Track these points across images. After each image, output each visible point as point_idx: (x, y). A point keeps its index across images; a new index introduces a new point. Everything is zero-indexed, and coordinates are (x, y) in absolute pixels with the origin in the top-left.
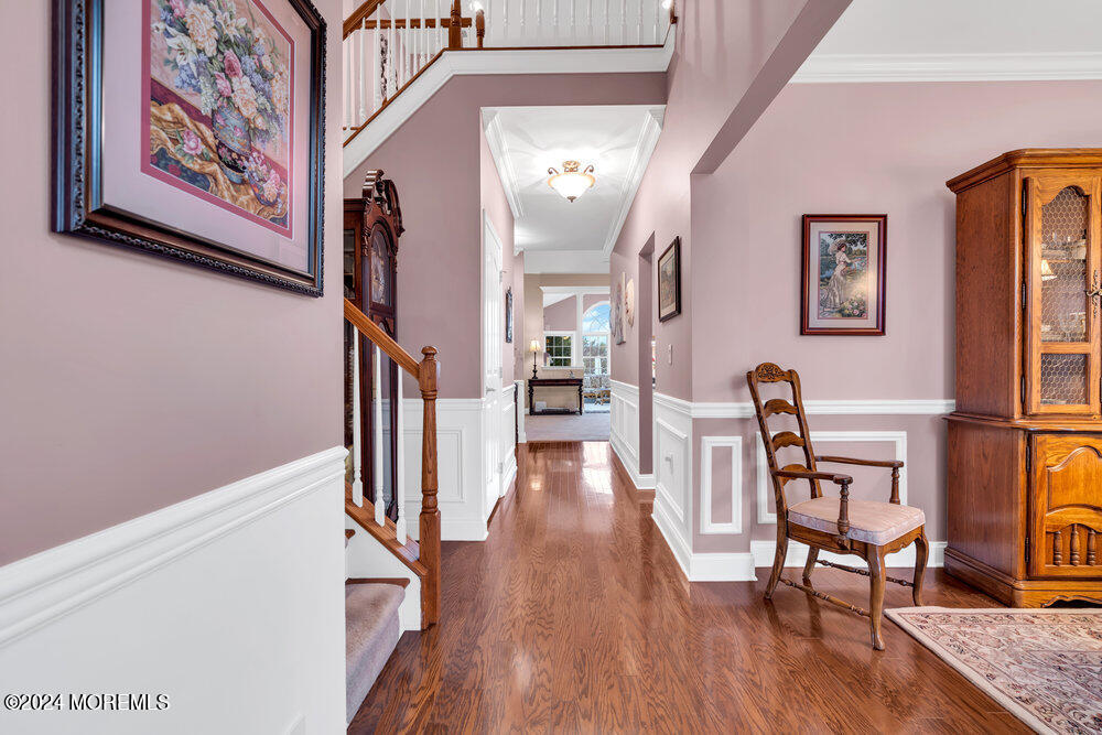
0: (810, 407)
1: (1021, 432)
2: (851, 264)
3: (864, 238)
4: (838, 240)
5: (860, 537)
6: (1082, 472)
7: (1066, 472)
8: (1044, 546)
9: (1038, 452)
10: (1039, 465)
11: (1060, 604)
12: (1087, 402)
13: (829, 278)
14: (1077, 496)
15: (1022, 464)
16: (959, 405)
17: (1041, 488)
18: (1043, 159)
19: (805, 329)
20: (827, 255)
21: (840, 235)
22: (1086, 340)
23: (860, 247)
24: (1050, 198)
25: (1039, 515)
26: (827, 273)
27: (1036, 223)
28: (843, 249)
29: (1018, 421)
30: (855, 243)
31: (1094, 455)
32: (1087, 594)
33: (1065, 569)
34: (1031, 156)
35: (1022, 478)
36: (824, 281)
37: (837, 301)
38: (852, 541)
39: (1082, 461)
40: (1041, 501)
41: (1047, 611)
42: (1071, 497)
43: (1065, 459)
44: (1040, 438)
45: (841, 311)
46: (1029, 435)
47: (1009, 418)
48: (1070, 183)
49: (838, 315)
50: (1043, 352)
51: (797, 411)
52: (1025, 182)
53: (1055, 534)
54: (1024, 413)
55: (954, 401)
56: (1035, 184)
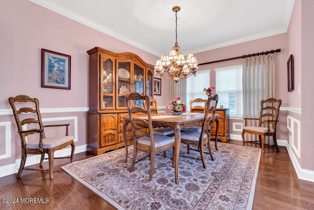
0: (42, 111)
1: (98, 114)
2: (60, 68)
3: (64, 61)
4: (55, 59)
5: (46, 147)
6: (110, 122)
7: (107, 123)
8: (103, 139)
9: (102, 118)
10: (102, 121)
11: (107, 152)
12: (112, 107)
13: (52, 71)
14: (110, 127)
15: (99, 121)
16: (90, 109)
17: (102, 126)
18: (104, 51)
19: (43, 86)
20: (51, 63)
21: (56, 58)
22: (112, 93)
23: (62, 63)
24: (105, 60)
25: (102, 133)
26: (51, 69)
27: (102, 65)
28: (57, 63)
29: (99, 111)
30: (61, 62)
31: (113, 118)
32: (112, 148)
33: (108, 144)
34: (100, 49)
35: (99, 125)
36: (50, 71)
37: (55, 78)
38: (44, 149)
39: (110, 119)
40: (102, 129)
41: (104, 154)
42: (108, 128)
43: (107, 119)
44: (102, 115)
45: (56, 81)
46: (100, 114)
47: (97, 111)
48: (109, 58)
49: (55, 82)
50: (103, 95)
51: (37, 111)
52: (100, 55)
53: (105, 136)
54: (100, 109)
55: (89, 108)
56: (102, 56)
